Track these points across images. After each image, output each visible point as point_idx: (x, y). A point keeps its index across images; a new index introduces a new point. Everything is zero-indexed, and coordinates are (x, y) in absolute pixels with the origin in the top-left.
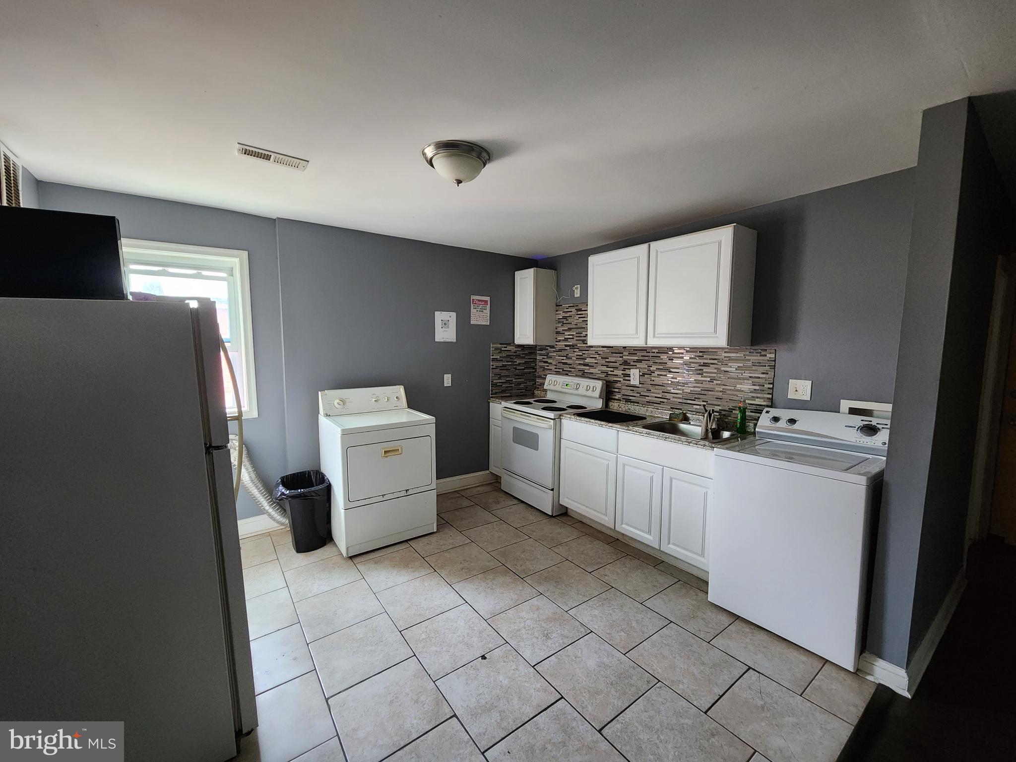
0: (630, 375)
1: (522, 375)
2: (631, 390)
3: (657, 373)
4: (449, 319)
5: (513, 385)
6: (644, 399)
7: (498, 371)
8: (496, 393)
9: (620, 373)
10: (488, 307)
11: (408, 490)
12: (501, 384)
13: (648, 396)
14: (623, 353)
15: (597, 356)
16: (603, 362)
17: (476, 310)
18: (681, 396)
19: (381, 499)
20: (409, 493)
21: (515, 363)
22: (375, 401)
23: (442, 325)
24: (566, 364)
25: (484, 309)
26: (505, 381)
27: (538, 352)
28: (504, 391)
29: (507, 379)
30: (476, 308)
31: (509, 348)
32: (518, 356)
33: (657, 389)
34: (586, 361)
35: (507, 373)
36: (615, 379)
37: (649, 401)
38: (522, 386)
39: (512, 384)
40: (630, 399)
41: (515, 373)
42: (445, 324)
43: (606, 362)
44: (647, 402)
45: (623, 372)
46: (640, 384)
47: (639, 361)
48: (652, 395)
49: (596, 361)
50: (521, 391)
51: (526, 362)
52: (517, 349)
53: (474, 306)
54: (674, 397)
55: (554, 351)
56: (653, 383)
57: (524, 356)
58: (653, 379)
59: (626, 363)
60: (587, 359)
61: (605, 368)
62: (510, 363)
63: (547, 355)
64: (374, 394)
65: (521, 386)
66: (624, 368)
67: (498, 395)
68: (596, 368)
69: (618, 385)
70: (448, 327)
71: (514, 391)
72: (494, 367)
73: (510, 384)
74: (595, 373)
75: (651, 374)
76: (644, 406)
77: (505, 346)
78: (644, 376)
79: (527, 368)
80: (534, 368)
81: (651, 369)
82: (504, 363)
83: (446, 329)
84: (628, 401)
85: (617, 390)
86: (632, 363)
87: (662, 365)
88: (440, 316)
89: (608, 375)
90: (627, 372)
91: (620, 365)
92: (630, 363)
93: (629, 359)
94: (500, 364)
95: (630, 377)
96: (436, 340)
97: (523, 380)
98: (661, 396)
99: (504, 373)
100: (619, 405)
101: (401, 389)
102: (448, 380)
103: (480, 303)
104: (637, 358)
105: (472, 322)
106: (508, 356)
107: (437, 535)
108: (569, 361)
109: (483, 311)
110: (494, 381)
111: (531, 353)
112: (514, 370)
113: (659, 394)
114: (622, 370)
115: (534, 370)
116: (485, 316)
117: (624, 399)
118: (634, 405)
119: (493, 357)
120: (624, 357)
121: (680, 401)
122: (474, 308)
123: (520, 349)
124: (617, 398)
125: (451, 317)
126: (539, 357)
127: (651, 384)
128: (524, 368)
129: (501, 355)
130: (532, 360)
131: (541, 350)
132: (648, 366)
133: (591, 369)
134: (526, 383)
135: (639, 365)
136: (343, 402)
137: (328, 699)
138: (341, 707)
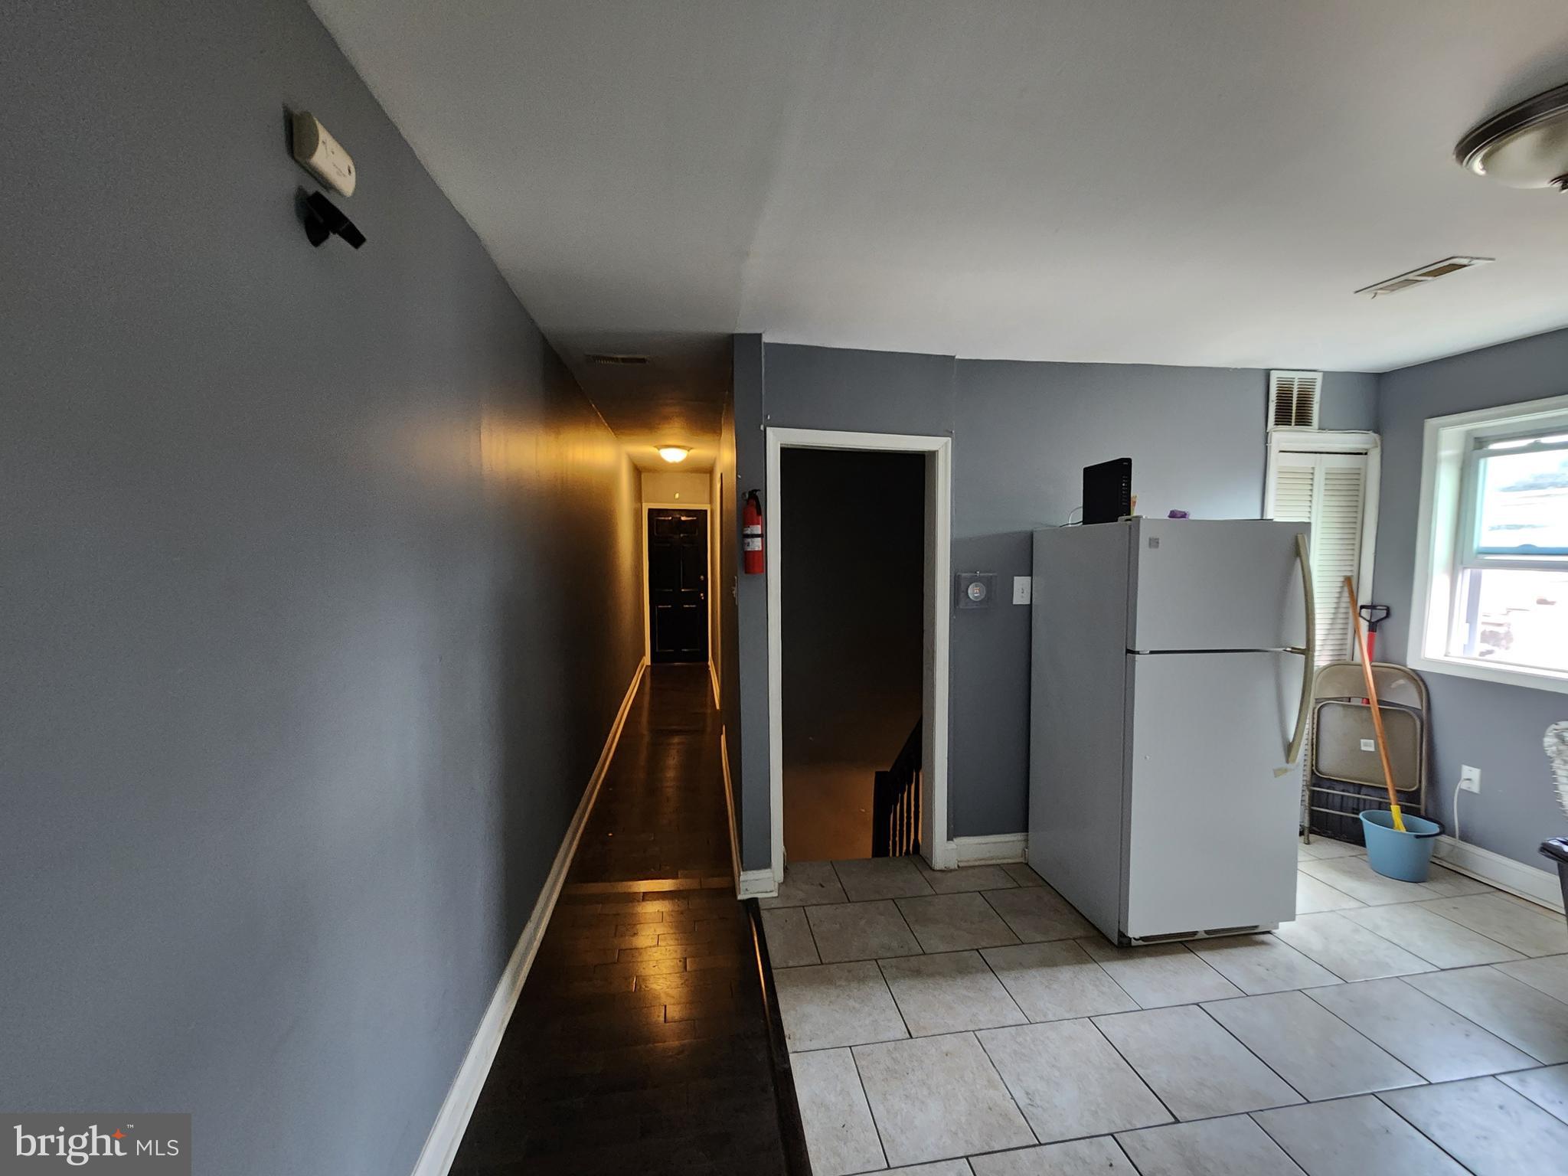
137: (1197, 1004)
138: (1185, 1014)
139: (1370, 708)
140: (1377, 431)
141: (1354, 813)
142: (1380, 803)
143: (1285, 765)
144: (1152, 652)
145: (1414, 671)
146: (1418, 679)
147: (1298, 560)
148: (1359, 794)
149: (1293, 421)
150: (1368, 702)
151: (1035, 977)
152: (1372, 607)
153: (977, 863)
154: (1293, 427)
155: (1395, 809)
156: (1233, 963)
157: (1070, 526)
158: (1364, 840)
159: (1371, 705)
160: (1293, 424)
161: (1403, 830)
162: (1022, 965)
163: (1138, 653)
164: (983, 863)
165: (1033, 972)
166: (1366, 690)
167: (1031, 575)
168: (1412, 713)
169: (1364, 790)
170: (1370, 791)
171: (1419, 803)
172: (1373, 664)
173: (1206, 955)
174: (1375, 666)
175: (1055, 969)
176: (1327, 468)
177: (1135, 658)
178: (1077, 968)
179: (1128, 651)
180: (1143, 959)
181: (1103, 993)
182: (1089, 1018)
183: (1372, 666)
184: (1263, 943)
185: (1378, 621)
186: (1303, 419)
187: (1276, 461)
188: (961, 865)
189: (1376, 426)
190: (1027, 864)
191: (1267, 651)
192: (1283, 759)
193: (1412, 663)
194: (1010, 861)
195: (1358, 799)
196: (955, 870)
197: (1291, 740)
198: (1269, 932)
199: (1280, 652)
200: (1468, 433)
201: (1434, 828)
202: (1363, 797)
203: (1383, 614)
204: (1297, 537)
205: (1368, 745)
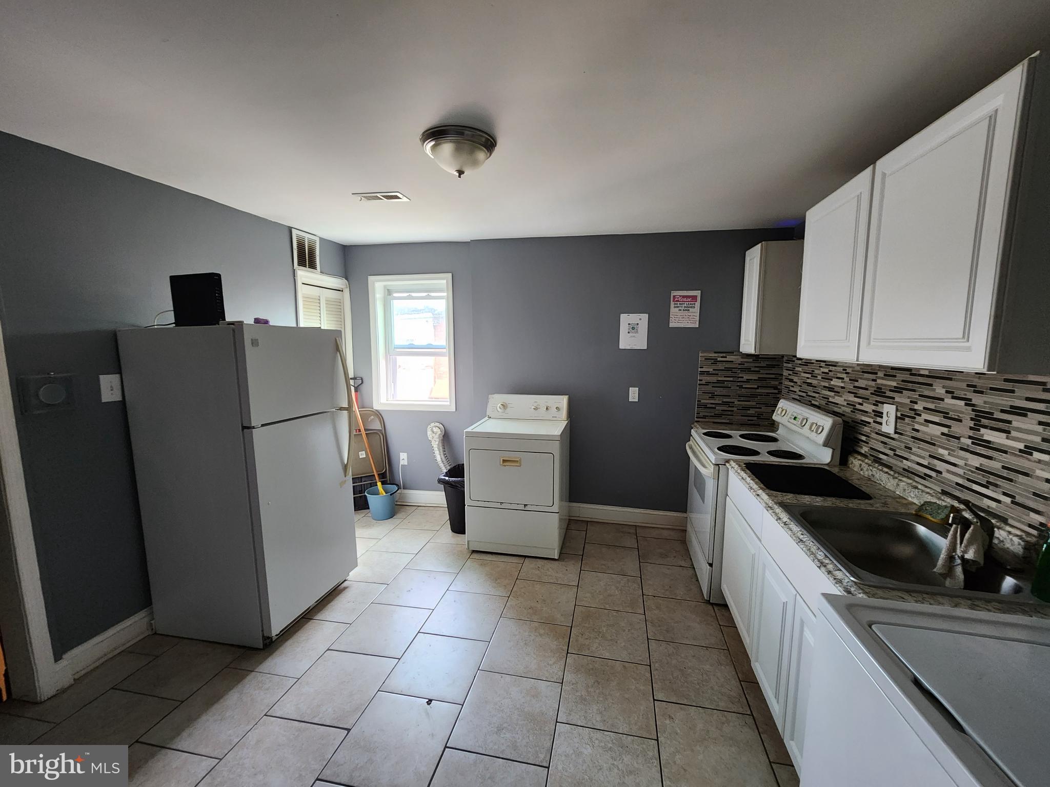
0: (882, 413)
1: (754, 396)
2: (882, 442)
3: (925, 416)
4: (639, 322)
5: (735, 409)
6: (899, 464)
7: (709, 388)
8: (704, 417)
9: (868, 407)
10: (698, 304)
11: (527, 505)
12: (714, 406)
13: (907, 459)
14: (876, 373)
15: (844, 376)
16: (850, 387)
17: (678, 309)
18: (960, 471)
19: (499, 505)
20: (528, 508)
21: (740, 379)
22: (534, 409)
23: (629, 329)
24: (810, 384)
25: (691, 307)
26: (720, 402)
27: (785, 365)
28: (719, 416)
29: (724, 400)
30: (678, 307)
31: (729, 358)
32: (748, 370)
33: (923, 449)
34: (832, 383)
35: (724, 392)
36: (864, 418)
37: (906, 468)
38: (752, 411)
39: (733, 407)
40: (880, 459)
41: (739, 392)
42: (633, 328)
43: (854, 387)
44: (904, 469)
45: (874, 408)
46: (896, 432)
47: (898, 390)
48: (913, 457)
49: (842, 385)
50: (750, 418)
51: (760, 379)
52: (742, 360)
53: (675, 304)
54: (948, 471)
55: (800, 364)
56: (915, 434)
57: (757, 369)
58: (917, 427)
59: (879, 392)
60: (834, 379)
61: (851, 398)
62: (731, 379)
63: (793, 370)
64: (536, 402)
65: (748, 412)
66: (876, 401)
67: (707, 420)
68: (841, 396)
69: (866, 429)
70: (637, 332)
71: (737, 417)
72: (703, 382)
73: (729, 407)
74: (841, 405)
75: (914, 418)
76: (896, 475)
77: (724, 355)
78: (904, 419)
79: (761, 387)
80: (775, 388)
81: (916, 407)
82: (720, 379)
83: (634, 335)
84: (877, 461)
85: (864, 438)
86: (889, 394)
87: (933, 403)
88: (626, 320)
89: (855, 410)
90: (878, 409)
91: (872, 394)
92: (885, 393)
93: (885, 385)
94: (714, 379)
95: (882, 417)
96: (620, 347)
97: (754, 403)
98: (926, 464)
99: (718, 391)
100: (861, 465)
101: (565, 399)
102: (634, 394)
103: (685, 300)
104: (894, 384)
105: (671, 325)
106: (727, 369)
107: (557, 563)
108: (814, 382)
109: (689, 310)
110: (702, 401)
111: (773, 366)
112: (738, 388)
113: (923, 458)
114: (874, 405)
115: (776, 391)
116: (691, 317)
117: (873, 456)
118: (881, 470)
119: (702, 370)
120: (879, 381)
121: (960, 481)
122: (675, 307)
123: (751, 360)
124: (863, 452)
125: (642, 320)
126: (785, 373)
127: (913, 437)
128: (756, 387)
129: (716, 368)
130: (773, 376)
131: (788, 362)
132: (911, 402)
133: (836, 397)
134: (761, 408)
135: (898, 398)
136: (504, 406)
137: (328, 650)
138: (325, 661)
139: (361, 434)
140: (347, 279)
141: (360, 494)
142: (371, 483)
143: (345, 479)
144: (263, 425)
145: (376, 410)
146: (378, 414)
147: (338, 353)
148: (361, 482)
149: (307, 264)
150: (360, 431)
151: (208, 720)
152: (354, 379)
153: (97, 664)
154: (307, 269)
155: (379, 484)
156: (337, 611)
157: (156, 327)
158: (369, 507)
159: (362, 432)
160: (307, 266)
161: (385, 494)
162: (191, 720)
163: (254, 428)
164: (101, 661)
165: (204, 718)
166: (359, 426)
167: (120, 373)
168: (379, 433)
169: (363, 480)
170: (366, 479)
171: (386, 478)
172: (360, 410)
173: (320, 616)
174: (361, 411)
175: (222, 701)
176: (326, 298)
177: (252, 432)
178: (240, 686)
179: (244, 428)
180: (284, 645)
181: (267, 689)
182: (265, 715)
183: (359, 411)
184: (345, 588)
185: (358, 386)
186: (312, 266)
187: (302, 290)
188: (76, 677)
189: (346, 275)
190: (155, 633)
191: (325, 412)
192: (344, 476)
193: (376, 407)
194: (134, 641)
195: (361, 485)
196: (71, 686)
197: (346, 463)
198: (345, 580)
199: (333, 412)
200: (385, 286)
201: (395, 488)
202: (364, 483)
203: (360, 382)
204: (336, 339)
205: (362, 455)
